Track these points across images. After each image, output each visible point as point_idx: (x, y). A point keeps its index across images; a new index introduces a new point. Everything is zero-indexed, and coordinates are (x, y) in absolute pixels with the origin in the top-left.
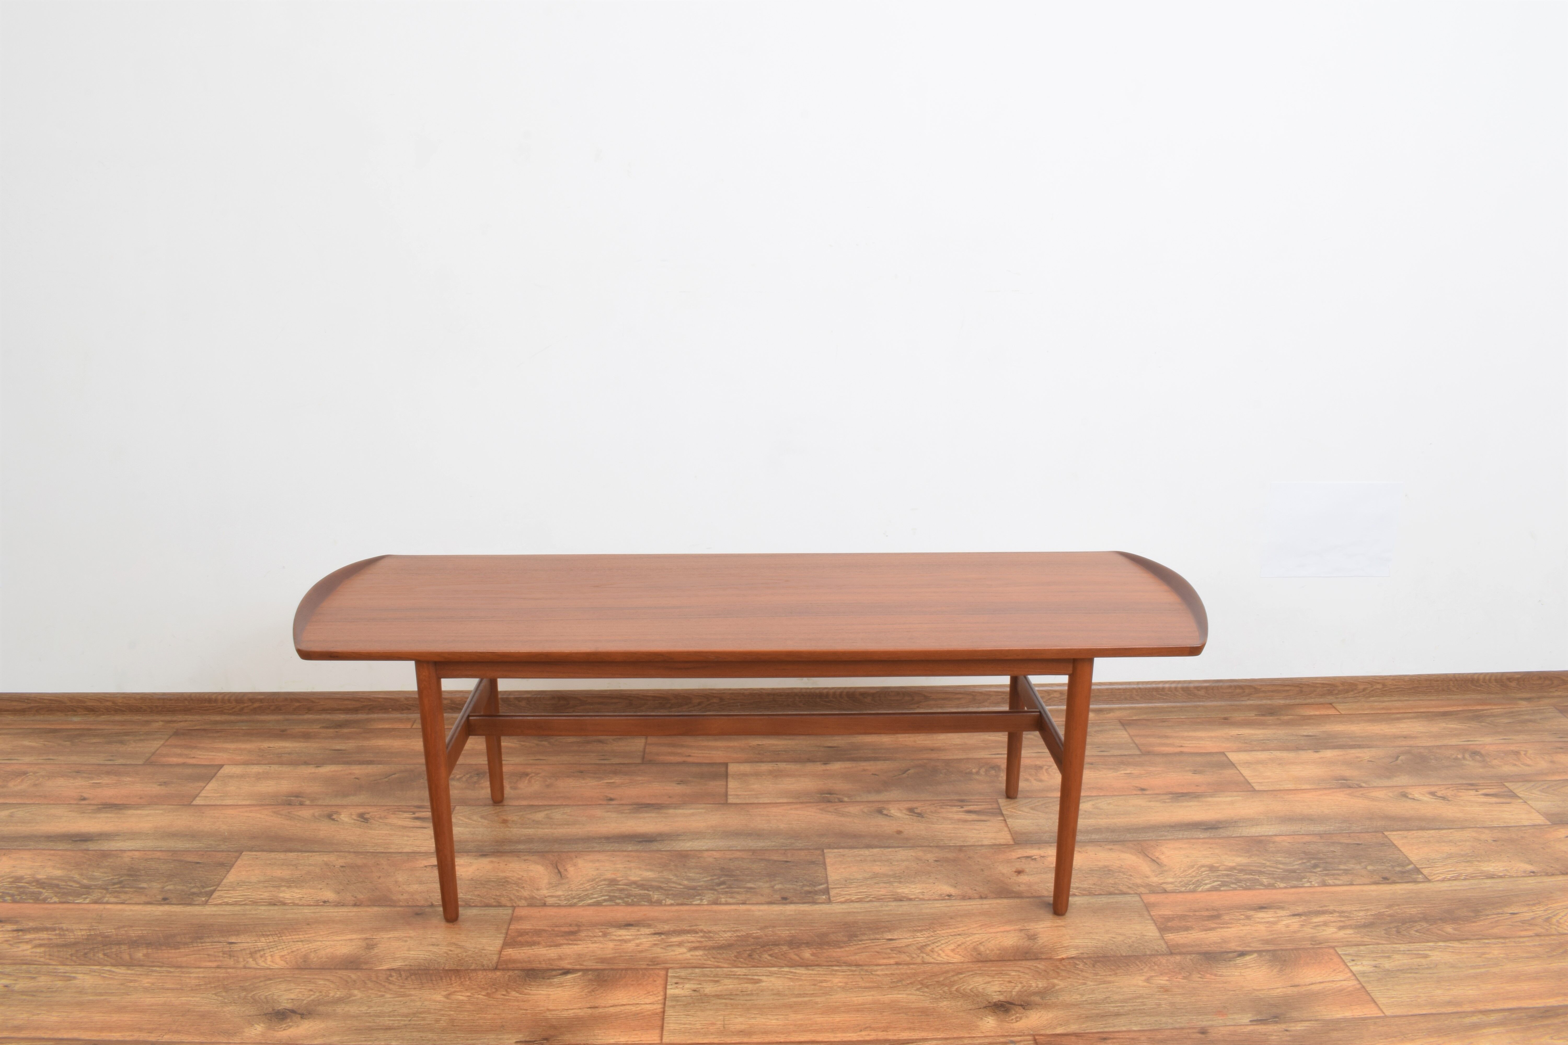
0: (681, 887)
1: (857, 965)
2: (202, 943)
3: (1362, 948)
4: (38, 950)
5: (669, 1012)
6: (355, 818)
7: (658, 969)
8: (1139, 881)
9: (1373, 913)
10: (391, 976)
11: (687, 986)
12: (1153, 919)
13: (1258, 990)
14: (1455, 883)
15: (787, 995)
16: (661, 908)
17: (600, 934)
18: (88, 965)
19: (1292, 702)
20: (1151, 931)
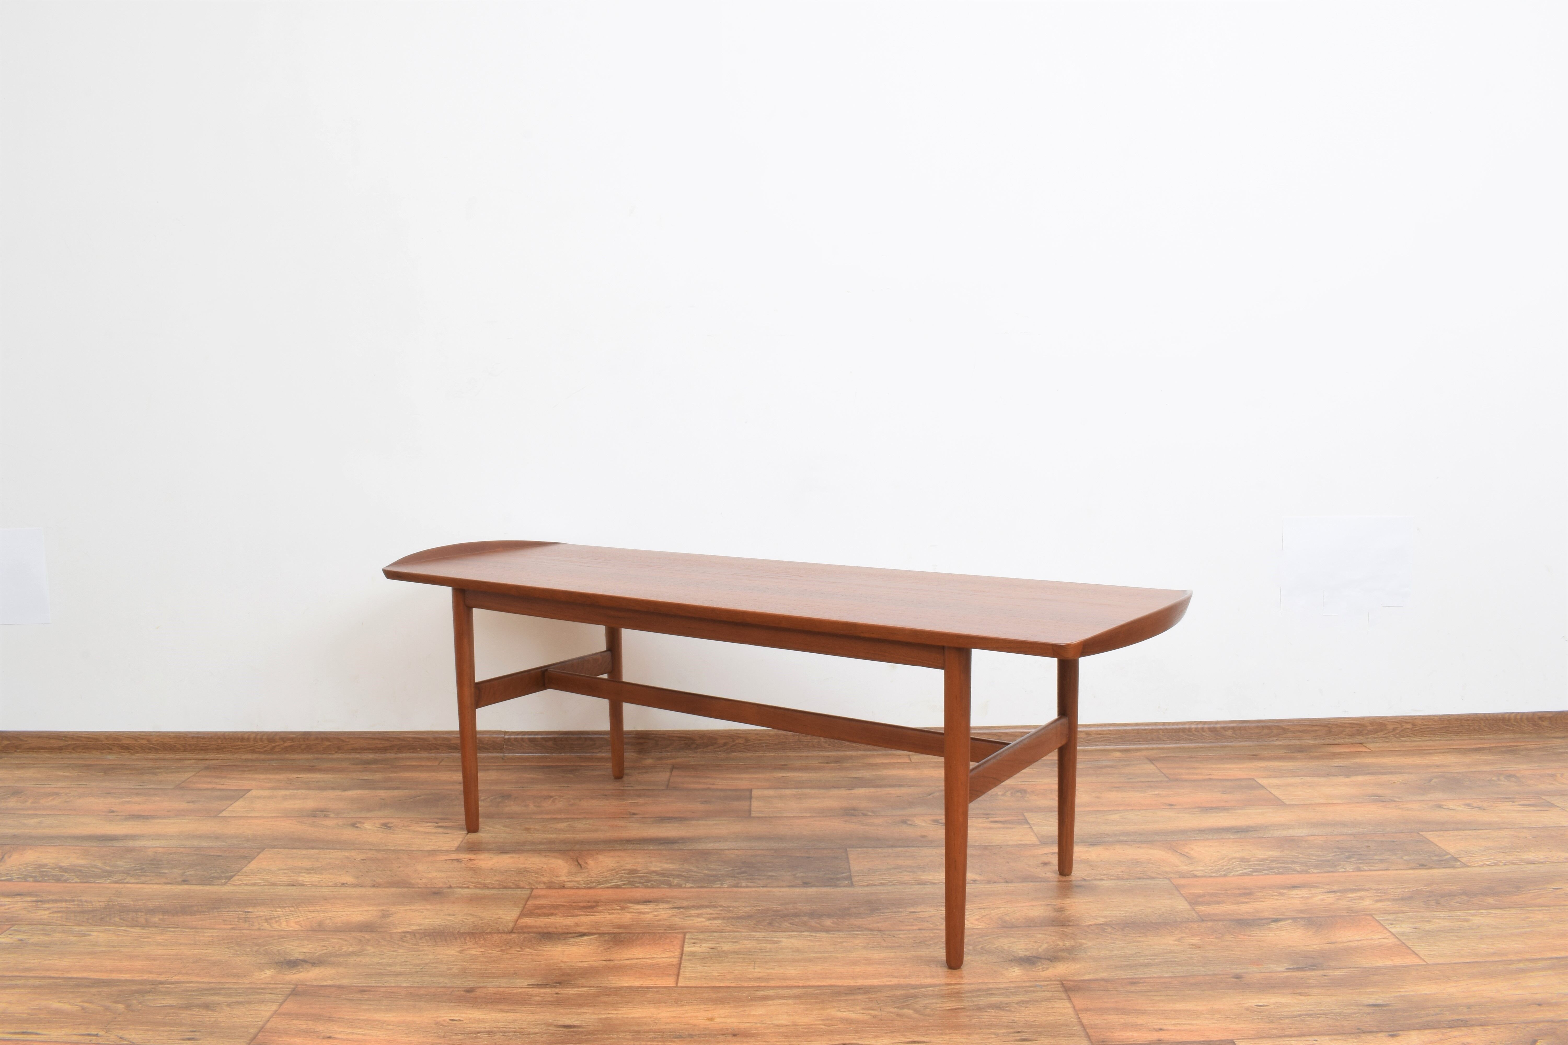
0: (702, 875)
1: (879, 931)
2: (218, 912)
3: (1400, 915)
4: (55, 915)
5: (685, 964)
6: (378, 826)
7: (676, 933)
8: (1168, 869)
9: (1411, 890)
10: (405, 937)
11: (704, 945)
12: (1183, 896)
13: (1294, 946)
14: (1494, 867)
15: (806, 952)
16: (681, 890)
17: (618, 908)
18: (104, 926)
19: (1322, 742)
20: (1181, 905)
